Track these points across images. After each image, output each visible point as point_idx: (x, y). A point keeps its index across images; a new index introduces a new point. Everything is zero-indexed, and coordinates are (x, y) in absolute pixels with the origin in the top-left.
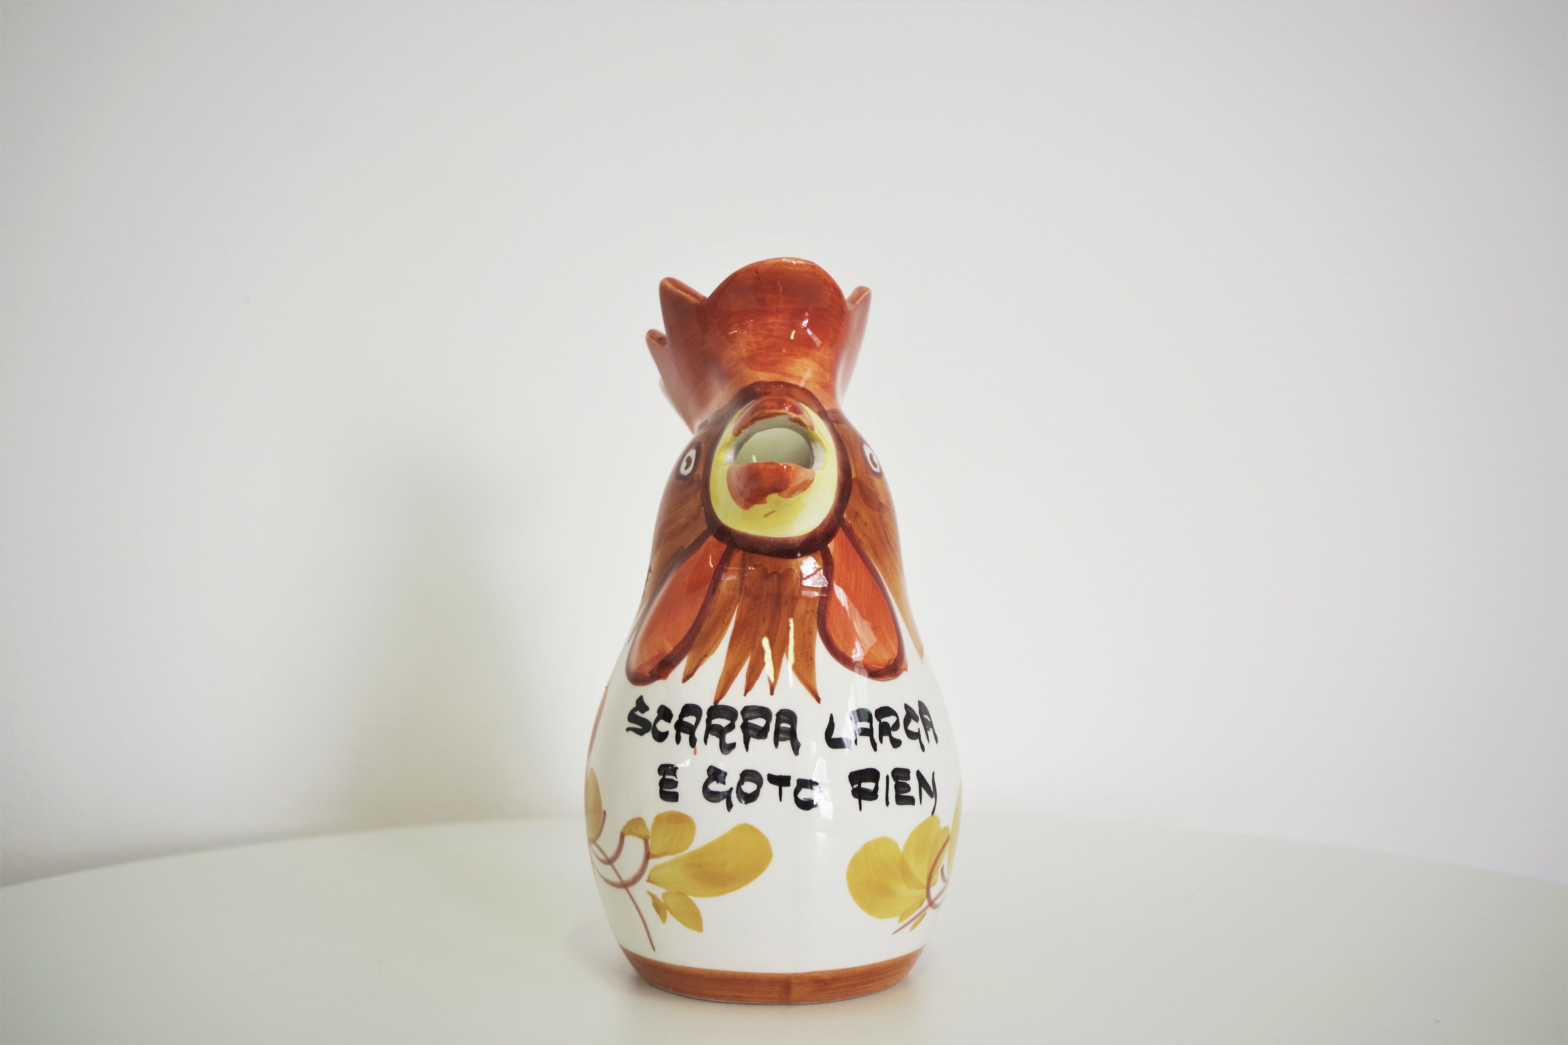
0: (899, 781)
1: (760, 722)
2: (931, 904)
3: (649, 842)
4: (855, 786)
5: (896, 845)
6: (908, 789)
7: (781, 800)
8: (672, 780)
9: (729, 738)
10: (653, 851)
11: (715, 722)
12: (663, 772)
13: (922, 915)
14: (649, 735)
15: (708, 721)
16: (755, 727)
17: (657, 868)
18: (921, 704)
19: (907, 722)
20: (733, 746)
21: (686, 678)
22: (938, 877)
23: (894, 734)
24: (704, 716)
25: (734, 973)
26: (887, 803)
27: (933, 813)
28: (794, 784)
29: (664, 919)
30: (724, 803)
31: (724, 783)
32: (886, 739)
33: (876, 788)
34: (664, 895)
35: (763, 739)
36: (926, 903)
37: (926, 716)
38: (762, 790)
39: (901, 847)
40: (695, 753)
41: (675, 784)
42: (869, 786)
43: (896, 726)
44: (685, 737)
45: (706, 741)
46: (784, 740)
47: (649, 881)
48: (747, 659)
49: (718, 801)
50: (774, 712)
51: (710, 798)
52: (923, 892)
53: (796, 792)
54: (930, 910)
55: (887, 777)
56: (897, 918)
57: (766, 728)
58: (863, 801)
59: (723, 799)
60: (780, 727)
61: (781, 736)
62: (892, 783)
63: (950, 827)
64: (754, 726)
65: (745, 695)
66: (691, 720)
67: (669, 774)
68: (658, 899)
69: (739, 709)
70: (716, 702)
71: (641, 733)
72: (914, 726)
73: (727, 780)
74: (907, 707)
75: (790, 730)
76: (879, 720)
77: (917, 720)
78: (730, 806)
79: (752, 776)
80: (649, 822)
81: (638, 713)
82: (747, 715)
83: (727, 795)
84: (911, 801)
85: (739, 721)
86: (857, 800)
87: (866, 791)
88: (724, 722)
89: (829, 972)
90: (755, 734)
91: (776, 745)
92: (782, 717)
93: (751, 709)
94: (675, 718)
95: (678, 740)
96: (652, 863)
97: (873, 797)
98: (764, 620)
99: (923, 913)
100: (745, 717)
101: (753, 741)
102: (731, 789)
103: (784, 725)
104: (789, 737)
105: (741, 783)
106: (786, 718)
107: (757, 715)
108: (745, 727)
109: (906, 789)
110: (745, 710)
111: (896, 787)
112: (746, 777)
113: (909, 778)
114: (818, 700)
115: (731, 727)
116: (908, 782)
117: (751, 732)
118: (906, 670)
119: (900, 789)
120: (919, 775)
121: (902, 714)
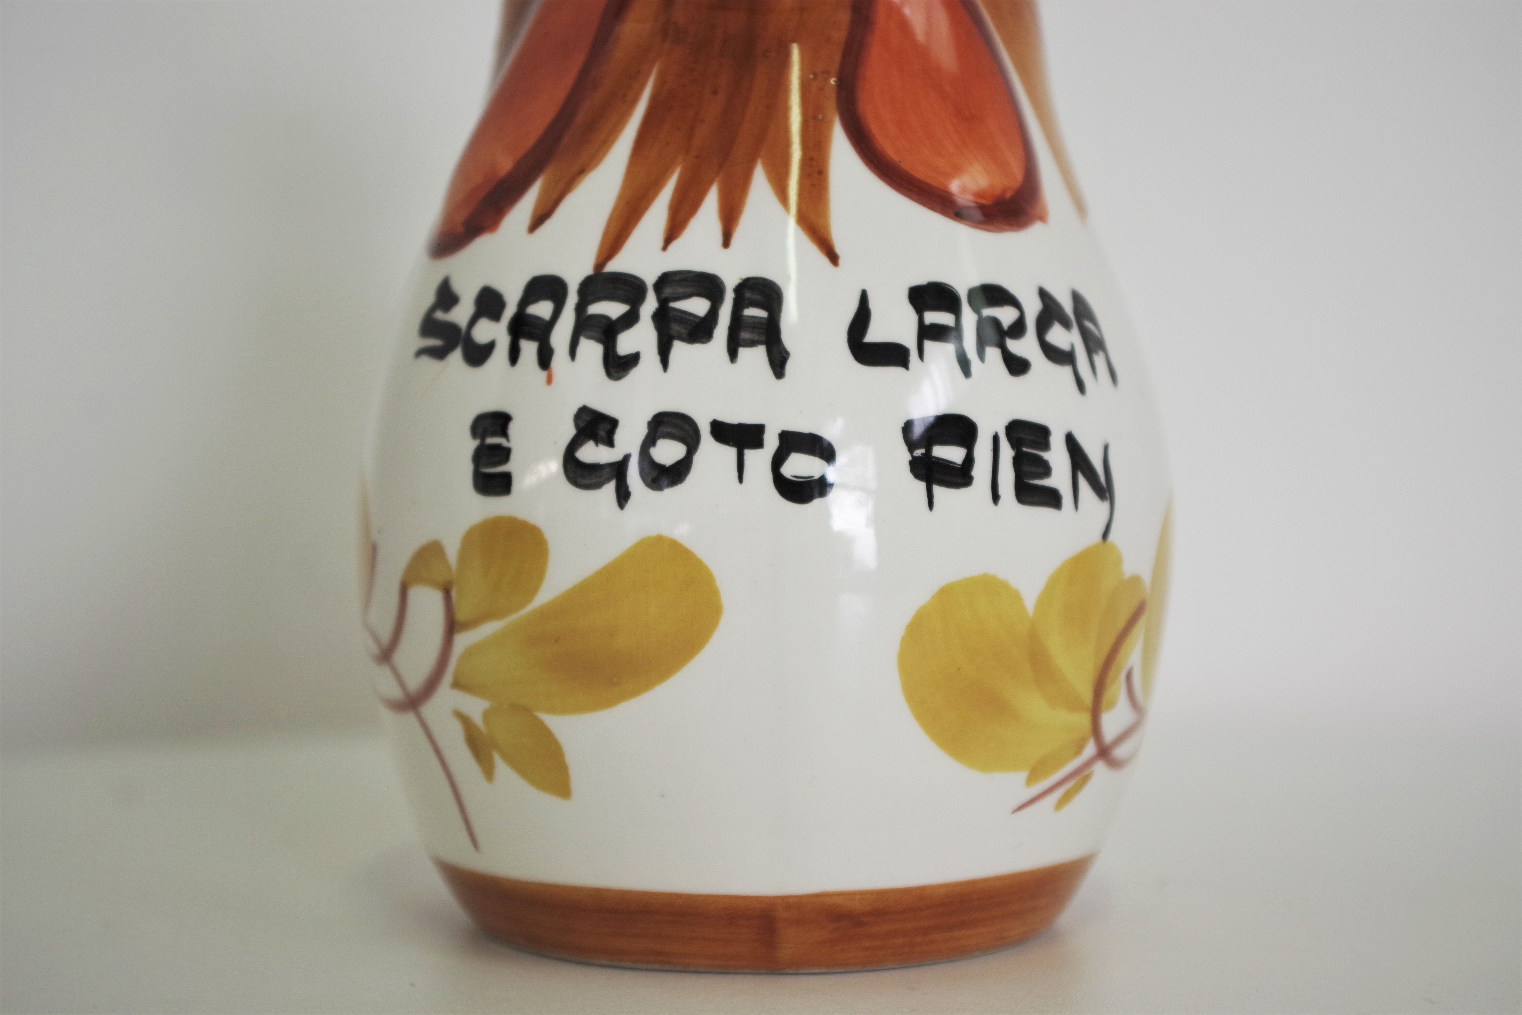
0: (1024, 449)
1: (698, 306)
2: (1104, 753)
3: (454, 594)
4: (919, 452)
5: (1016, 597)
6: (1045, 469)
7: (741, 479)
8: (498, 448)
9: (625, 344)
10: (462, 614)
11: (597, 308)
12: (480, 430)
13: (1081, 776)
14: (456, 356)
15: (580, 308)
16: (685, 317)
17: (470, 652)
18: (1077, 299)
19: (1043, 324)
20: (633, 360)
21: (539, 220)
22: (1117, 690)
23: (1014, 346)
24: (572, 299)
25: (646, 894)
26: (996, 497)
27: (1105, 535)
28: (771, 442)
29: (489, 772)
30: (610, 489)
31: (610, 443)
32: (993, 354)
33: (969, 460)
34: (486, 715)
35: (703, 342)
36: (1090, 749)
37: (1088, 324)
38: (699, 459)
39: (1030, 601)
40: (549, 381)
41: (504, 454)
42: (953, 454)
43: (1018, 329)
44: (529, 349)
45: (573, 352)
46: (752, 344)
47: (457, 685)
48: (673, 172)
49: (597, 486)
50: (730, 281)
51: (580, 480)
52: (1083, 720)
53: (778, 460)
54: (1100, 768)
55: (996, 439)
56: (1022, 775)
57: (712, 316)
58: (937, 490)
59: (608, 480)
60: (742, 316)
61: (745, 335)
62: (1007, 453)
63: (1147, 578)
64: (683, 315)
65: (665, 248)
66: (542, 309)
67: (494, 434)
68: (475, 727)
69: (650, 278)
70: (600, 265)
71: (439, 354)
72: (1058, 336)
73: (619, 436)
74: (1043, 294)
75: (764, 321)
76: (976, 310)
77: (1066, 324)
78: (623, 496)
79: (675, 426)
80: (452, 550)
81: (440, 315)
82: (668, 291)
83: (619, 470)
84: (1052, 499)
85: (650, 305)
86: (922, 486)
87: (945, 465)
88: (614, 310)
89: (863, 894)
90: (684, 332)
91: (733, 354)
92: (748, 295)
93: (677, 278)
94: (510, 311)
95: (514, 355)
96: (463, 641)
97: (960, 480)
98: (715, 92)
99: (1086, 773)
100: (663, 296)
101: (680, 350)
102: (627, 458)
103: (752, 312)
104: (763, 338)
105: (650, 441)
106: (757, 297)
107: (689, 290)
108: (662, 318)
109: (1041, 470)
110: (665, 281)
111: (1018, 462)
112: (663, 429)
113: (1046, 446)
114: (833, 258)
115: (630, 319)
116: (1046, 455)
117: (675, 328)
118: (1042, 218)
119: (1026, 468)
120: (1072, 443)
121: (1032, 308)
